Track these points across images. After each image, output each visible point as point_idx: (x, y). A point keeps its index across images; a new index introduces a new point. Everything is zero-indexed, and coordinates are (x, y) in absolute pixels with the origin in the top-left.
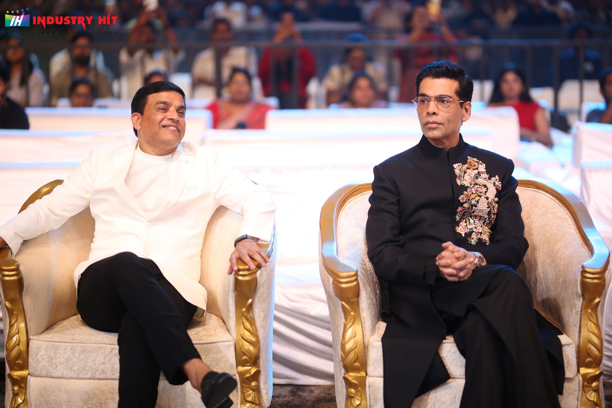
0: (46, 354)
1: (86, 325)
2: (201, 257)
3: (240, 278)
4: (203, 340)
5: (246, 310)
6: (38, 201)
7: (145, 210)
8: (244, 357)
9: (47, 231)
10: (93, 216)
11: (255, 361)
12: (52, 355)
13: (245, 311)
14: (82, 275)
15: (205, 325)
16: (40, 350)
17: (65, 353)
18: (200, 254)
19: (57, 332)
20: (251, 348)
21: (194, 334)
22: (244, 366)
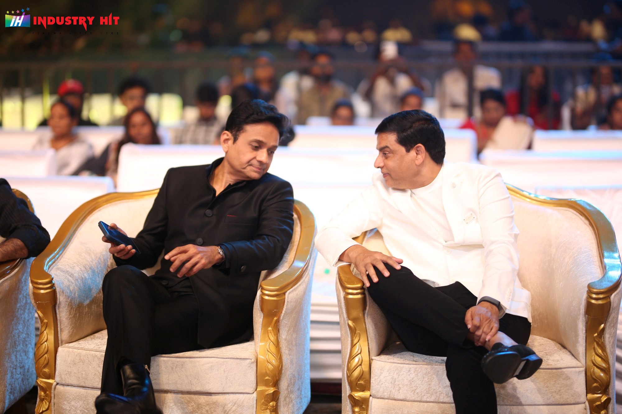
0: (389, 376)
3: (593, 301)
8: (595, 384)
11: (605, 388)
12: (396, 376)
13: (596, 336)
16: (383, 371)
17: (409, 375)
20: (603, 375)
22: (594, 393)
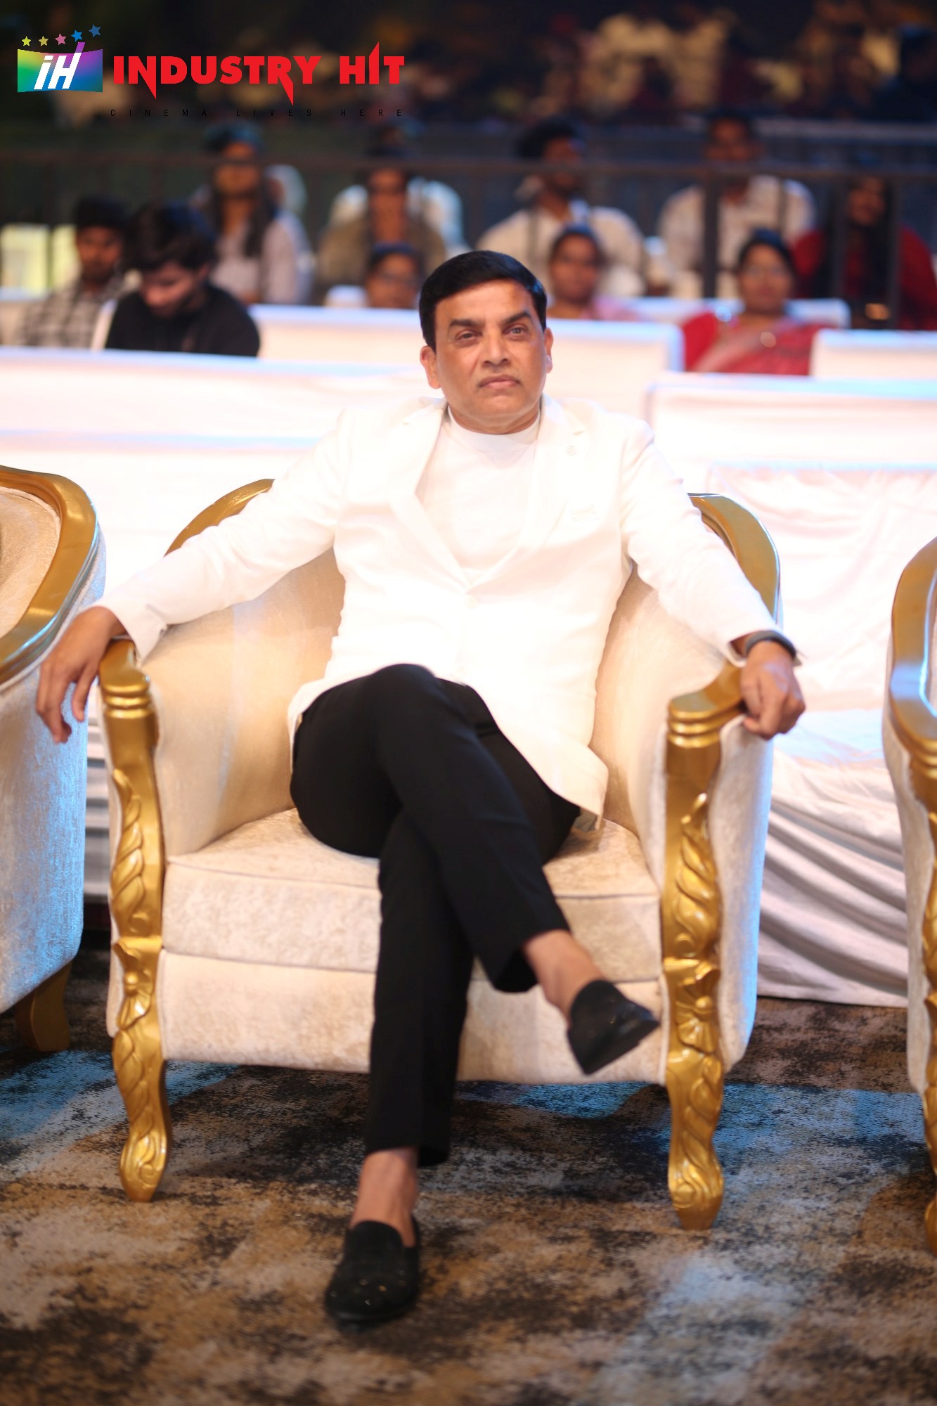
0: (205, 902)
1: (312, 836)
2: (598, 684)
3: (679, 741)
4: (584, 888)
5: (693, 820)
6: (210, 531)
7: (463, 561)
8: (682, 937)
9: (227, 605)
10: (341, 569)
11: (708, 947)
12: (219, 904)
13: (688, 824)
14: (305, 714)
15: (596, 849)
16: (192, 891)
17: (251, 902)
18: (595, 675)
19: (237, 848)
20: (701, 916)
21: (565, 873)
22: (680, 956)
